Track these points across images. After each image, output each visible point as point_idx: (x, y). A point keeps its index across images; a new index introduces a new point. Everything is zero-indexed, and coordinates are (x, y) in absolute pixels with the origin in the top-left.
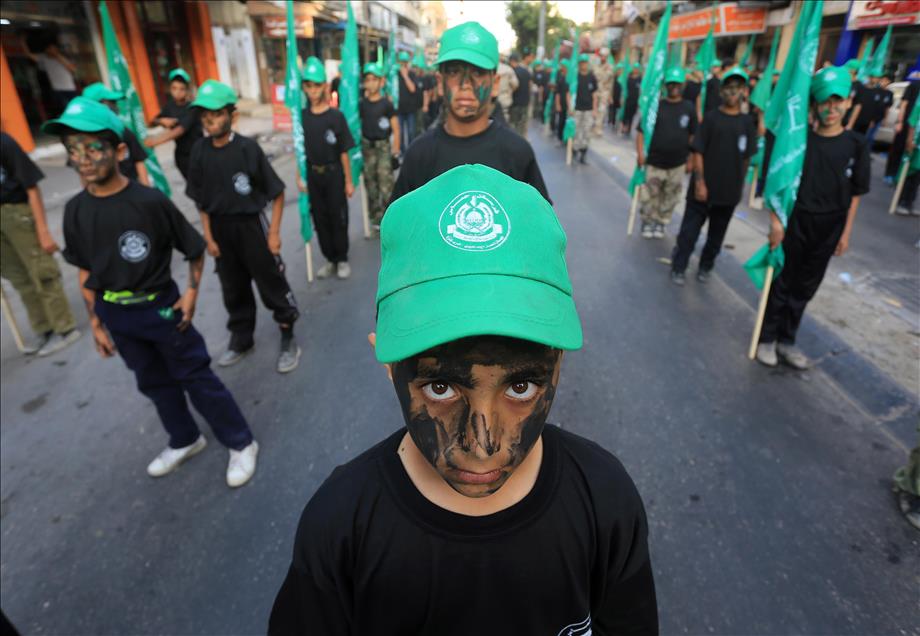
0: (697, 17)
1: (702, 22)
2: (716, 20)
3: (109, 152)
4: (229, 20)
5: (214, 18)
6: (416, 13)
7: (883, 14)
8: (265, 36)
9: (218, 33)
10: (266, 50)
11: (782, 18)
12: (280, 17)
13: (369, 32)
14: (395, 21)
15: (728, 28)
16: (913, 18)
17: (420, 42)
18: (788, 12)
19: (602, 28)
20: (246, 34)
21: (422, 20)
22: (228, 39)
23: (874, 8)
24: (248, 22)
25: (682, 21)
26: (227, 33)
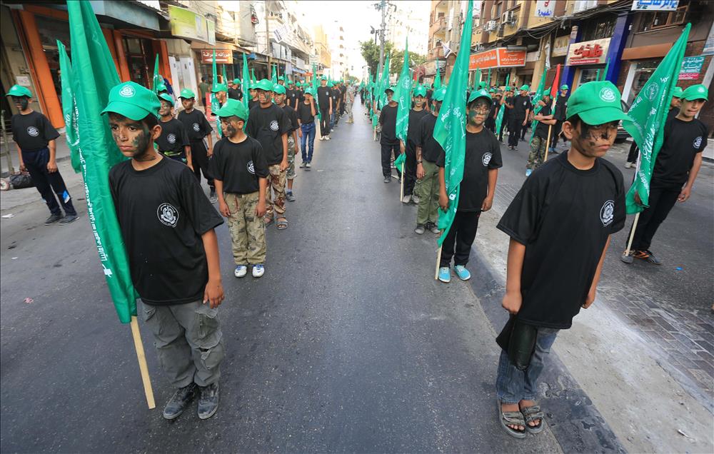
0: (485, 55)
1: (487, 59)
2: (494, 58)
3: (169, 108)
4: (178, 51)
5: (170, 51)
6: (308, 47)
7: (583, 57)
8: (202, 62)
9: (172, 60)
10: (203, 72)
11: (533, 57)
12: (211, 50)
13: (271, 60)
14: (289, 53)
15: (501, 63)
16: (597, 60)
17: (309, 67)
18: (537, 53)
19: (432, 60)
20: (190, 61)
21: (310, 51)
22: (178, 64)
23: (578, 54)
24: (191, 52)
25: (476, 58)
26: (178, 60)
